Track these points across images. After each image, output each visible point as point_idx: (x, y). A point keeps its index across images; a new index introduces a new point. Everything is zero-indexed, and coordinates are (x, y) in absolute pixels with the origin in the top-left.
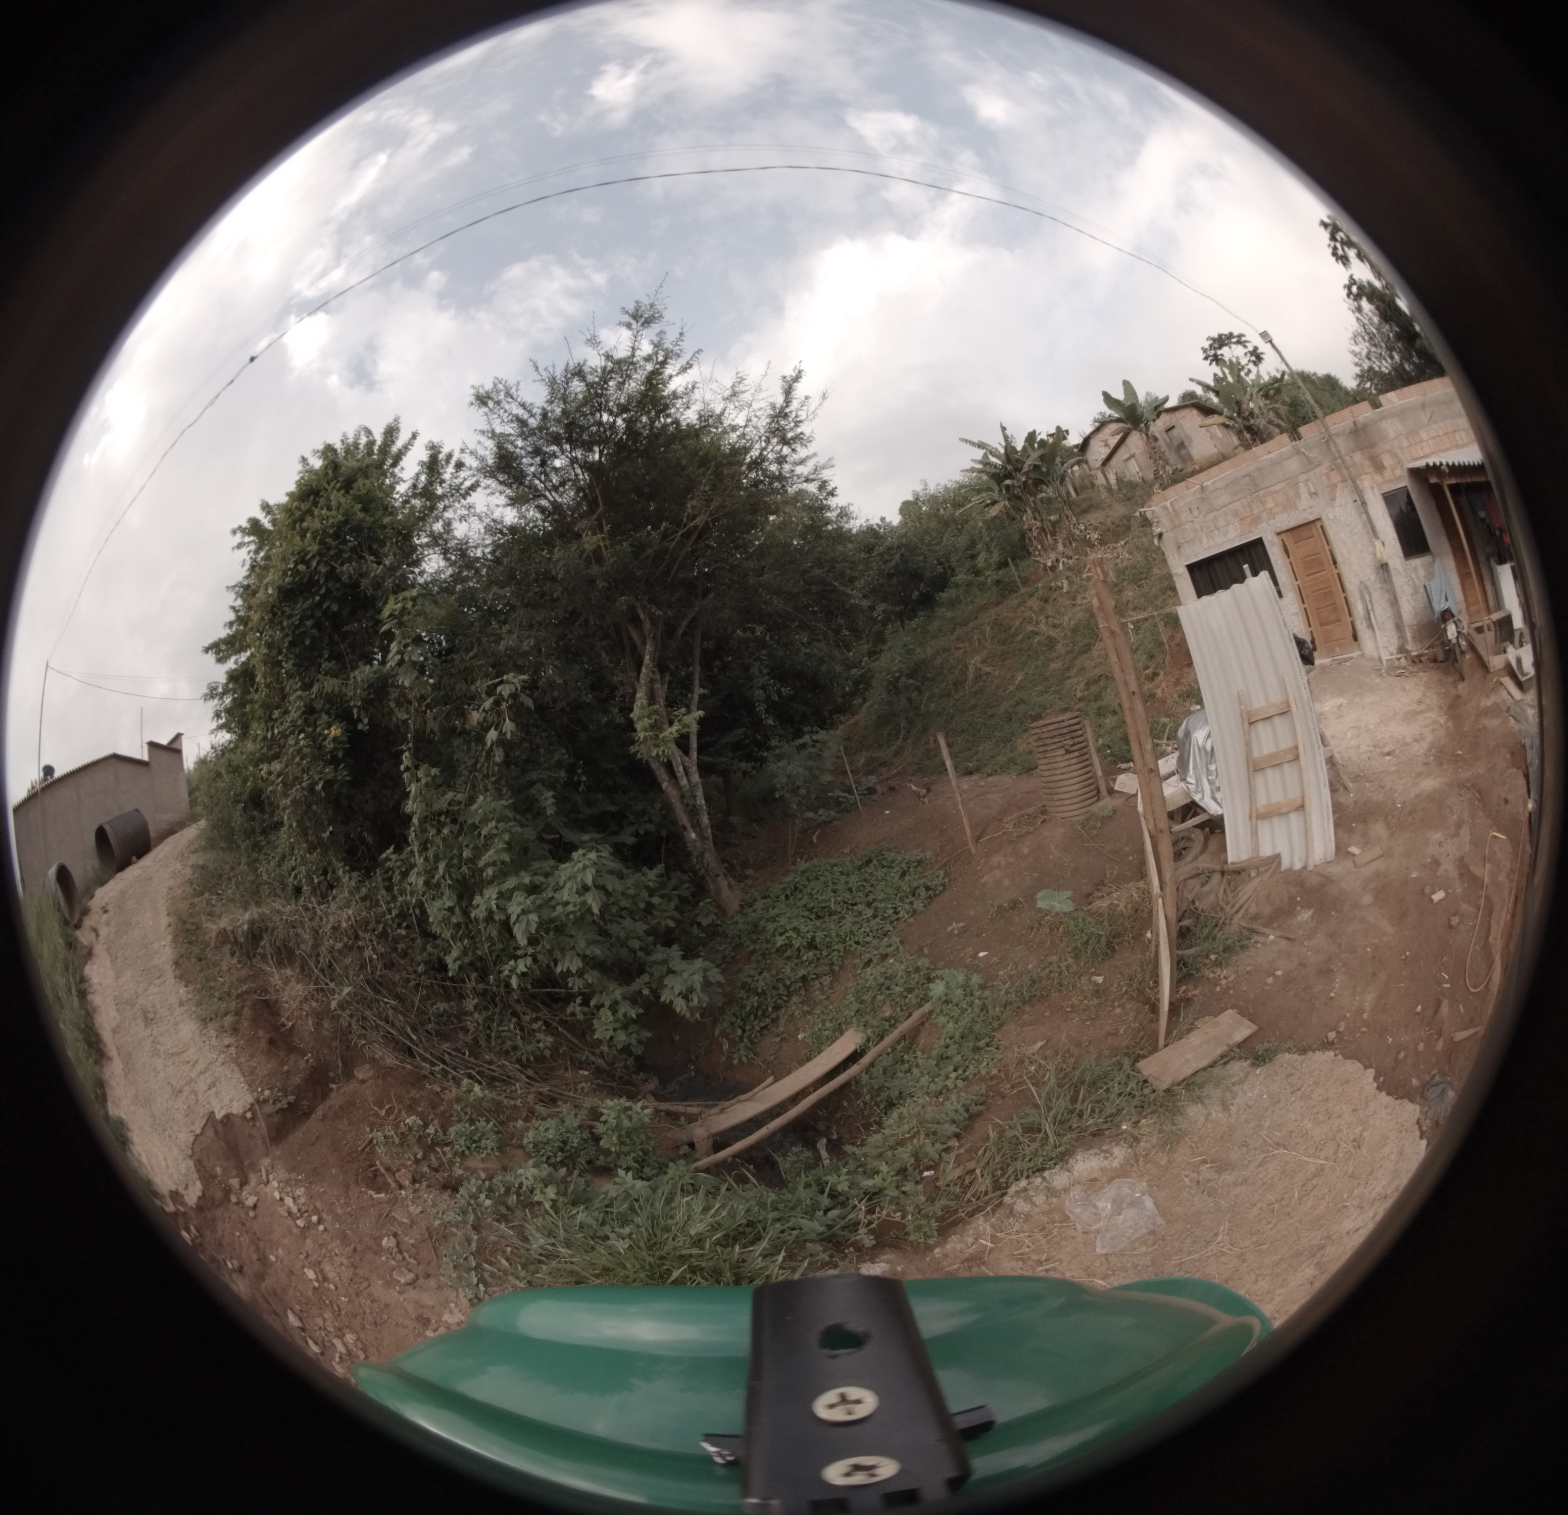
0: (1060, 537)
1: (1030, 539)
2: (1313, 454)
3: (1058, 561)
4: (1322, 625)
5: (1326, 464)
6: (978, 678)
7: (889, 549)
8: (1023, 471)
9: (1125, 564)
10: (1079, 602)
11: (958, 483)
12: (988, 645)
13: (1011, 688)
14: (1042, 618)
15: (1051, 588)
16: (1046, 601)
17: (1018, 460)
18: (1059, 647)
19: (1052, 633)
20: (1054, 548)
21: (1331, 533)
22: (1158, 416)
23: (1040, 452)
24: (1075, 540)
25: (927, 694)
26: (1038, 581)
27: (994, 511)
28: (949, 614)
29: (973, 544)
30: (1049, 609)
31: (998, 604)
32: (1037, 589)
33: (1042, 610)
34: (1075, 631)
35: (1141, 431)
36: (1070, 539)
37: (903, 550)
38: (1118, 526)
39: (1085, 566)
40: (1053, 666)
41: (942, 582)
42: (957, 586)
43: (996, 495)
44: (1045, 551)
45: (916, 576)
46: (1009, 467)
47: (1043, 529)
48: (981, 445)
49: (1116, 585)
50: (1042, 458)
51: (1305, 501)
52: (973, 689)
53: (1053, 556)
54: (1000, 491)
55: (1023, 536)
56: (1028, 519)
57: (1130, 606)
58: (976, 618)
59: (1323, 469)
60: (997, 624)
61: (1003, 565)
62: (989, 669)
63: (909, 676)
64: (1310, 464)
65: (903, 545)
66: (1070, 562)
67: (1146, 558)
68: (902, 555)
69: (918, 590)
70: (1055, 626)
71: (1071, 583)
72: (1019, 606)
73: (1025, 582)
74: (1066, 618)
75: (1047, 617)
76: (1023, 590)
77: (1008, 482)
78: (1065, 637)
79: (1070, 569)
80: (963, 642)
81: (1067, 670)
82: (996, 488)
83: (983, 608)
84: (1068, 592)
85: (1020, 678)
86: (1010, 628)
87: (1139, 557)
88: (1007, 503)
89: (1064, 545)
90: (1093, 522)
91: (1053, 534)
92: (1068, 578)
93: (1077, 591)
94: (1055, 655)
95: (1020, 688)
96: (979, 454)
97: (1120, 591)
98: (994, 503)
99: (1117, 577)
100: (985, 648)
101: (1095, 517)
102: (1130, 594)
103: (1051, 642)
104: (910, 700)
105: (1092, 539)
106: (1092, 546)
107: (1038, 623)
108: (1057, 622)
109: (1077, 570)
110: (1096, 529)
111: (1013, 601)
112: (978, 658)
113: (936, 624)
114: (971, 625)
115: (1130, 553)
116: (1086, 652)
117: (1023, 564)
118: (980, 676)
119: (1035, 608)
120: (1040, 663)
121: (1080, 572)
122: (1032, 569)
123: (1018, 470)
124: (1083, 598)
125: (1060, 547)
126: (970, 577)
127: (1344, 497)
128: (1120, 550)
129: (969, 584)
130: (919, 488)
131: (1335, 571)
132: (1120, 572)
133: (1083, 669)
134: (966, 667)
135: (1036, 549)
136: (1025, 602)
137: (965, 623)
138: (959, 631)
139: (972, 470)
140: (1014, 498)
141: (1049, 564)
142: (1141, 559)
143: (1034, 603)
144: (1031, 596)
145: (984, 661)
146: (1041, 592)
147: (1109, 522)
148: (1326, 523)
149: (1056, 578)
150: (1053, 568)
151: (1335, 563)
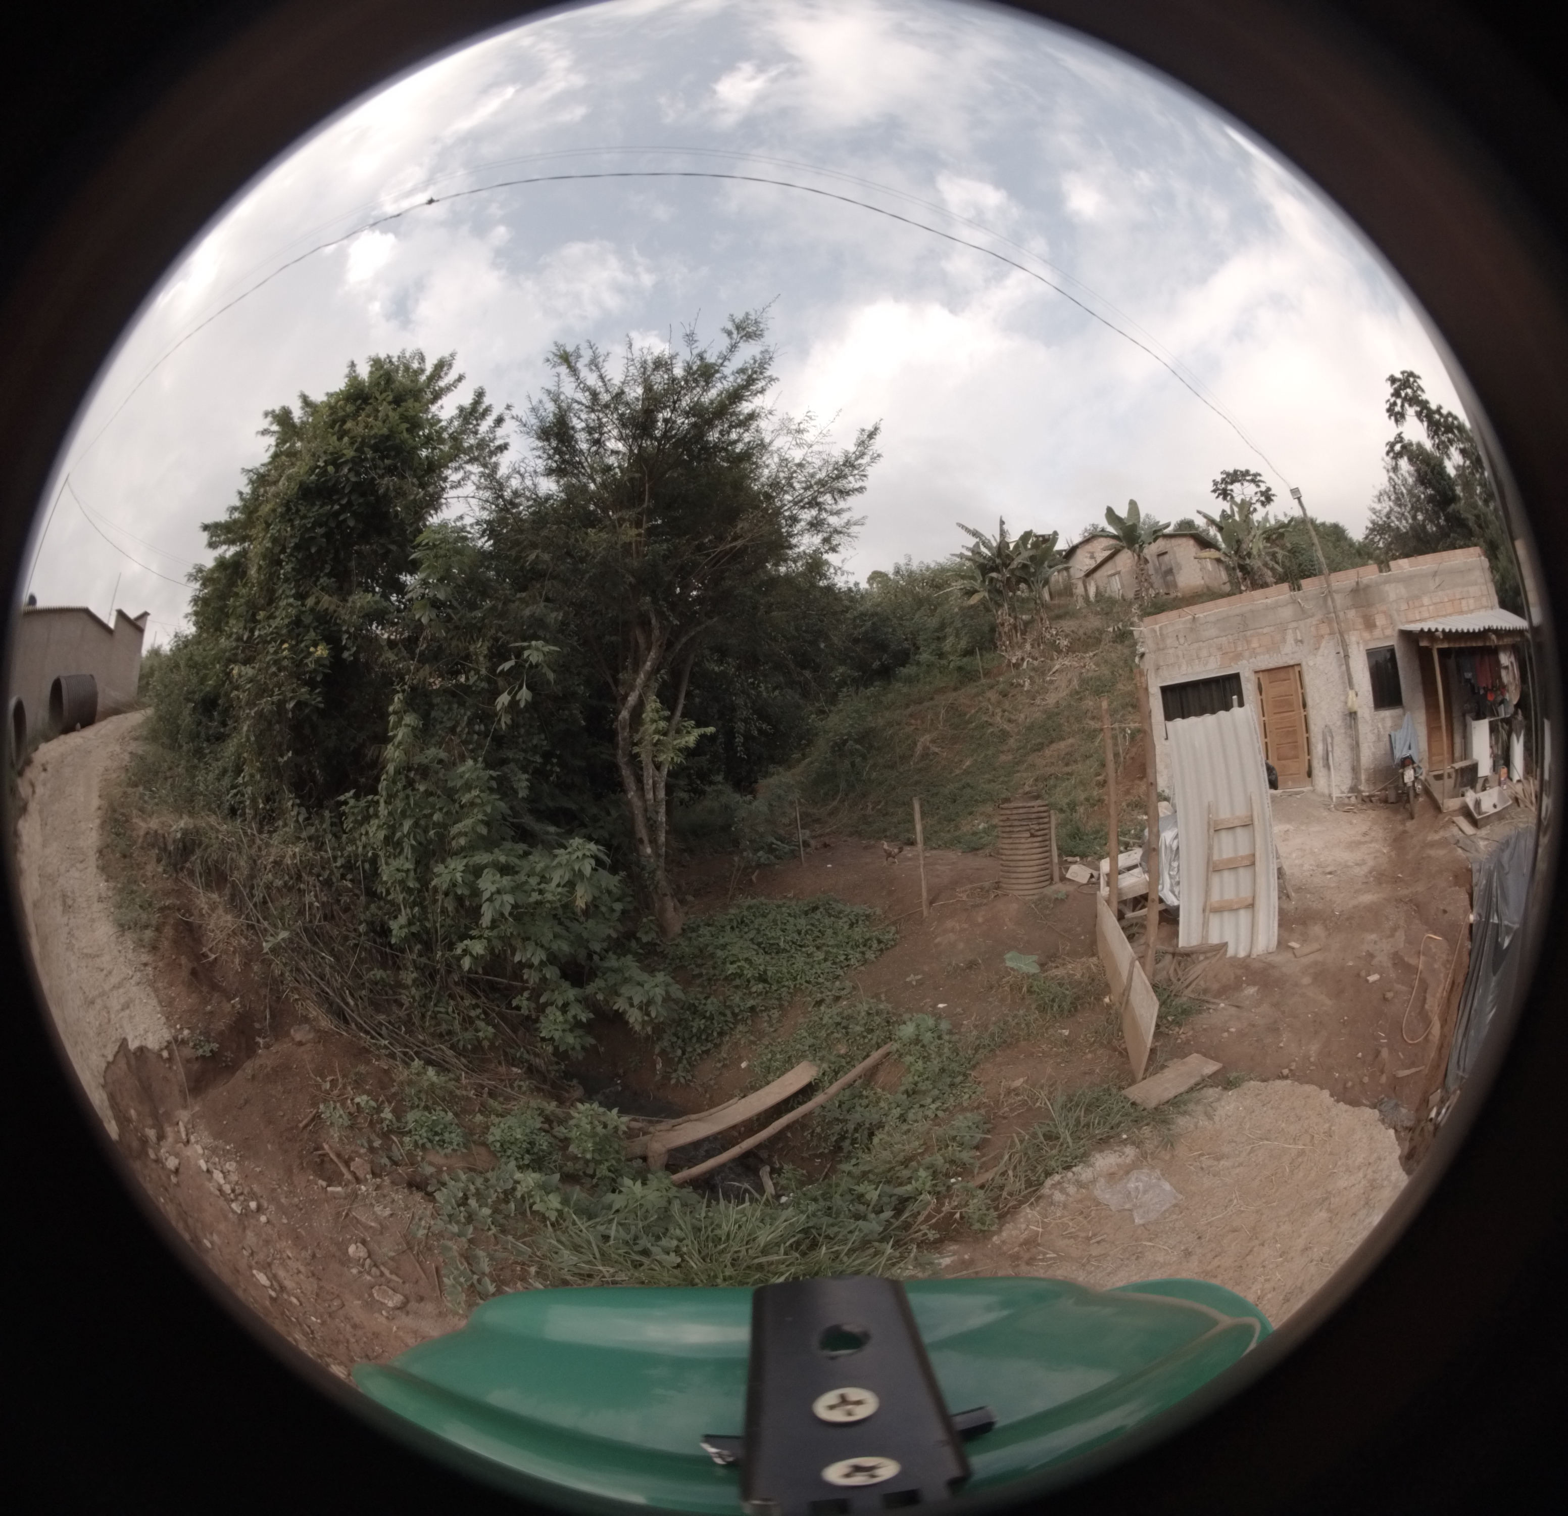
0: (1029, 638)
1: (1000, 633)
2: (1308, 607)
3: (1023, 659)
4: (1279, 759)
5: (1319, 616)
6: (925, 755)
7: (863, 614)
8: (1011, 567)
9: (1090, 674)
10: (1038, 702)
11: (940, 564)
12: (940, 726)
13: (958, 772)
14: (998, 710)
15: (1012, 684)
16: (1005, 696)
17: (1008, 556)
18: (1012, 741)
19: (1007, 727)
20: (1021, 646)
21: (1307, 678)
22: (1155, 540)
23: (1031, 553)
24: (1044, 643)
25: (871, 762)
26: (1001, 674)
27: (975, 599)
28: (905, 690)
29: (942, 626)
30: (1007, 705)
31: (955, 689)
32: (998, 682)
33: (999, 703)
34: (1030, 729)
35: (1134, 551)
36: (1039, 641)
37: (875, 619)
38: (1089, 637)
39: (1050, 670)
40: (1003, 758)
41: (903, 658)
42: (918, 663)
43: (977, 585)
44: (1012, 647)
45: (881, 646)
46: (998, 561)
47: (1015, 627)
48: (975, 534)
49: (1077, 693)
50: (1032, 558)
51: (1290, 646)
52: (921, 765)
53: (1019, 654)
54: (984, 581)
55: (993, 629)
56: (1003, 615)
57: (1089, 714)
58: (932, 699)
59: (1314, 621)
60: (952, 708)
61: (968, 653)
62: (937, 750)
63: (857, 741)
64: (1302, 614)
65: (877, 614)
66: (1036, 663)
67: (1112, 673)
68: (873, 624)
69: (880, 660)
70: (1010, 721)
71: (1032, 682)
72: (977, 695)
73: (987, 674)
74: (1022, 716)
75: (1004, 711)
76: (983, 681)
77: (994, 575)
78: (1018, 733)
79: (1034, 669)
80: (916, 719)
81: (1017, 764)
82: (980, 579)
83: (941, 691)
84: (1028, 691)
85: (968, 763)
86: (965, 715)
87: (1105, 671)
88: (986, 594)
89: (1033, 646)
90: (1066, 629)
91: (1024, 633)
92: (1031, 678)
93: (1038, 692)
94: (1005, 748)
95: (966, 772)
96: (972, 541)
97: (1081, 699)
98: (975, 592)
99: (1080, 686)
100: (937, 729)
101: (1068, 625)
102: (1091, 703)
103: (1004, 736)
104: (853, 764)
105: (1062, 646)
106: (1059, 652)
107: (993, 715)
108: (1013, 717)
109: (1041, 672)
110: (1067, 636)
111: (971, 689)
112: (928, 737)
113: (891, 696)
114: (927, 704)
115: (1097, 665)
116: (1039, 750)
117: (988, 656)
118: (927, 755)
119: (993, 700)
120: (990, 752)
121: (1043, 674)
122: (996, 662)
123: (1006, 566)
124: (1043, 699)
125: (1028, 647)
126: (932, 658)
127: (1329, 647)
128: (1088, 660)
129: (930, 665)
130: (902, 562)
131: (1303, 713)
132: (1084, 682)
133: (1033, 766)
134: (915, 743)
135: (1004, 644)
136: (984, 692)
137: (920, 702)
138: (912, 709)
139: (961, 556)
140: (995, 591)
141: (1014, 661)
142: (1107, 672)
143: (992, 695)
144: (991, 687)
145: (933, 741)
146: (1001, 686)
147: (1081, 632)
148: (1305, 668)
149: (1018, 676)
150: (1017, 666)
151: (1305, 706)
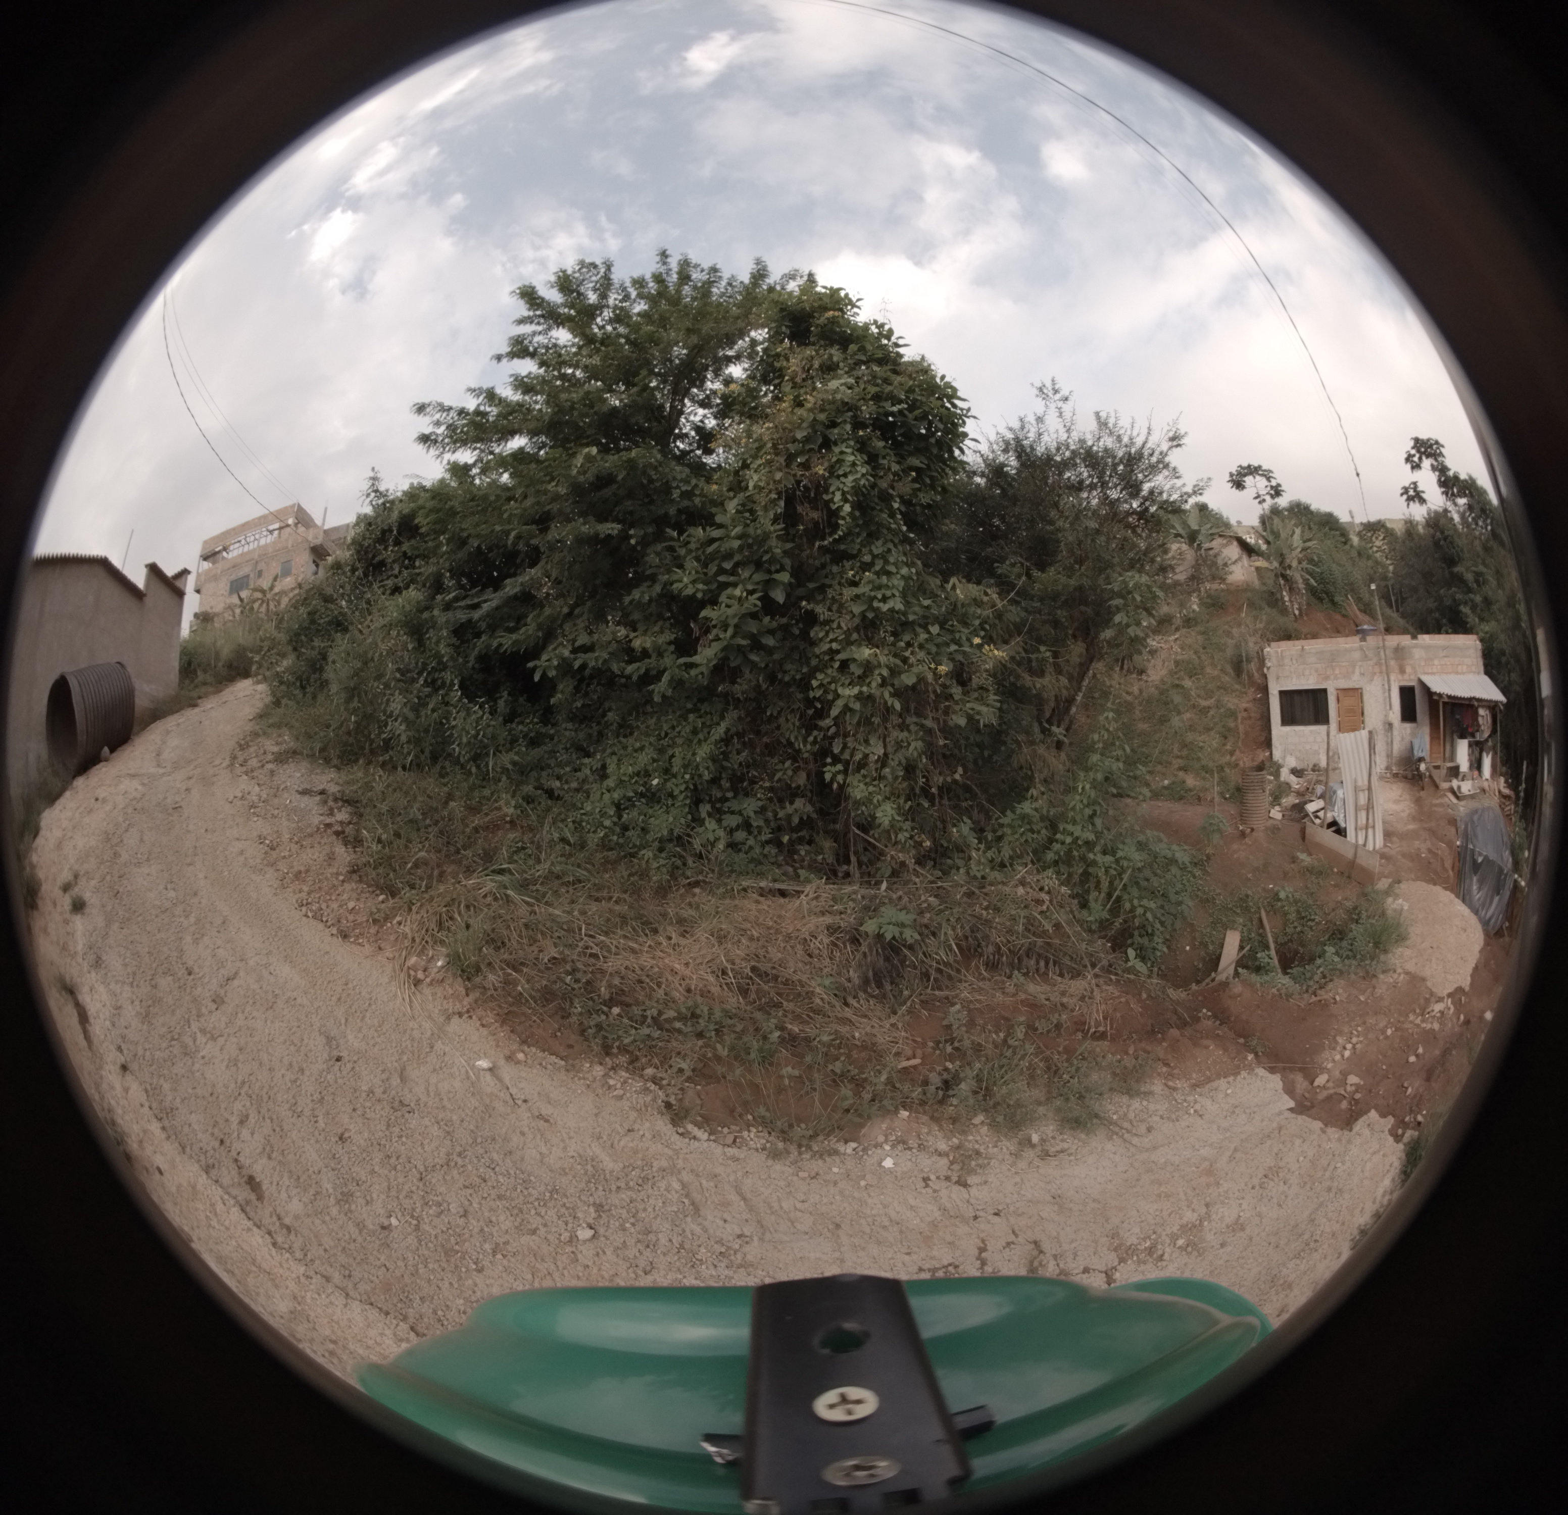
2: (1370, 654)
5: (1375, 660)
21: (1365, 698)
35: (1193, 548)
51: (1356, 677)
59: (1371, 663)
64: (1365, 658)
67: (1199, 658)
87: (1192, 656)
99: (1176, 667)
116: (1166, 721)
127: (1378, 681)
128: (1172, 643)
131: (1362, 719)
142: (1194, 657)
148: (1364, 692)
151: (1363, 714)
